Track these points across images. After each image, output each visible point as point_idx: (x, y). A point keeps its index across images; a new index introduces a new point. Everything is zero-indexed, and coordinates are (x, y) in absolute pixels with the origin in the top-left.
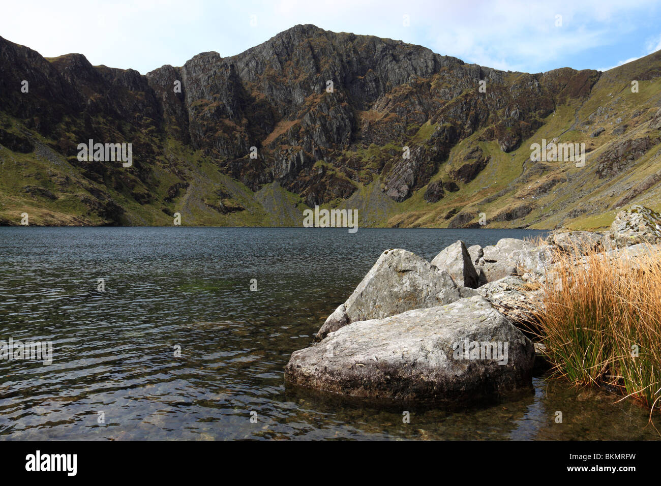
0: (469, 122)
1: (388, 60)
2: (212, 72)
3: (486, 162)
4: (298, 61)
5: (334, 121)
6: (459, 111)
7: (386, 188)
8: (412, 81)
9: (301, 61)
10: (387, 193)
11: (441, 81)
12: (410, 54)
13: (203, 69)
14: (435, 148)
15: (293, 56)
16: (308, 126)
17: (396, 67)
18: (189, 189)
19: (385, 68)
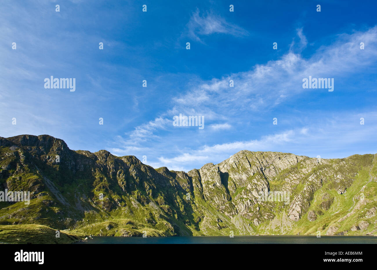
0: (319, 182)
1: (278, 160)
2: (211, 170)
3: (333, 200)
4: (243, 164)
5: (260, 186)
6: (313, 178)
7: (288, 215)
8: (290, 167)
9: (244, 163)
10: (290, 217)
11: (302, 166)
12: (286, 157)
13: (208, 169)
14: (307, 195)
15: (241, 162)
16: (250, 189)
17: (281, 162)
18: (205, 218)
19: (277, 163)
